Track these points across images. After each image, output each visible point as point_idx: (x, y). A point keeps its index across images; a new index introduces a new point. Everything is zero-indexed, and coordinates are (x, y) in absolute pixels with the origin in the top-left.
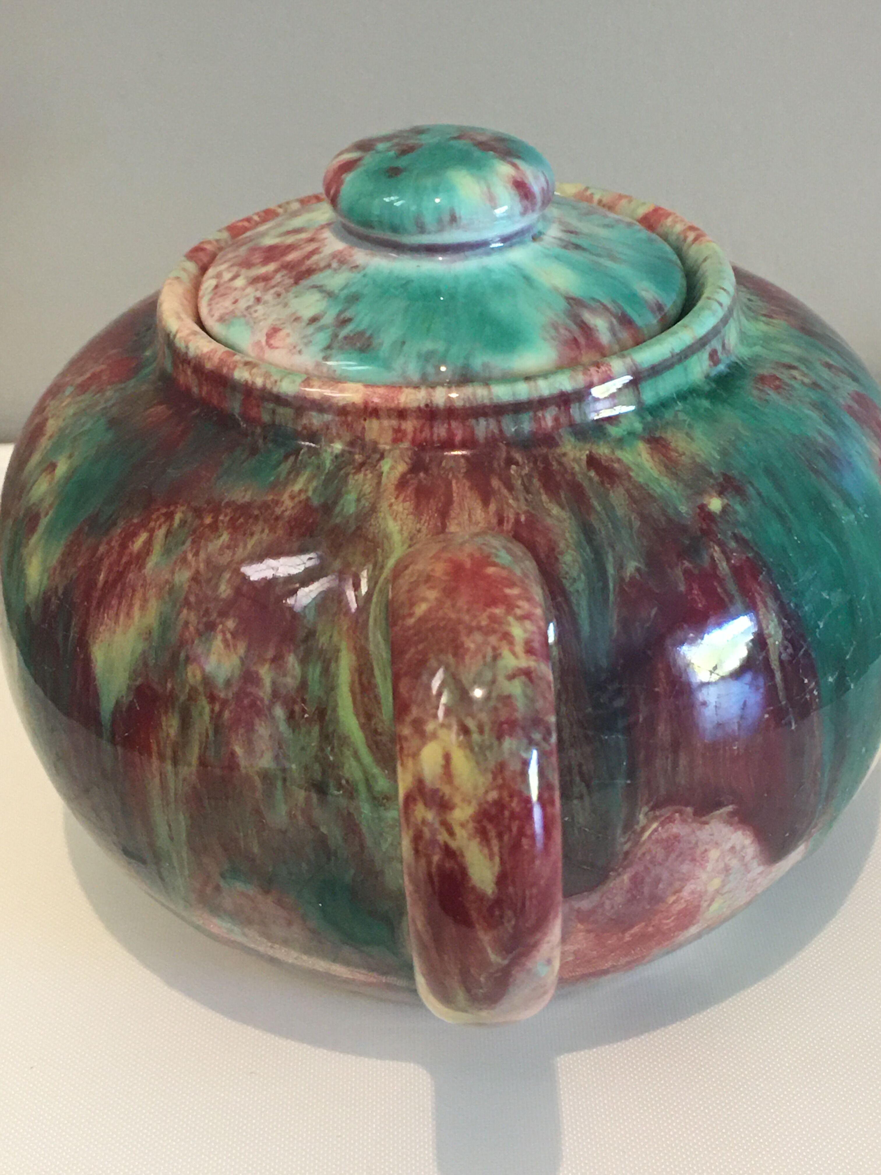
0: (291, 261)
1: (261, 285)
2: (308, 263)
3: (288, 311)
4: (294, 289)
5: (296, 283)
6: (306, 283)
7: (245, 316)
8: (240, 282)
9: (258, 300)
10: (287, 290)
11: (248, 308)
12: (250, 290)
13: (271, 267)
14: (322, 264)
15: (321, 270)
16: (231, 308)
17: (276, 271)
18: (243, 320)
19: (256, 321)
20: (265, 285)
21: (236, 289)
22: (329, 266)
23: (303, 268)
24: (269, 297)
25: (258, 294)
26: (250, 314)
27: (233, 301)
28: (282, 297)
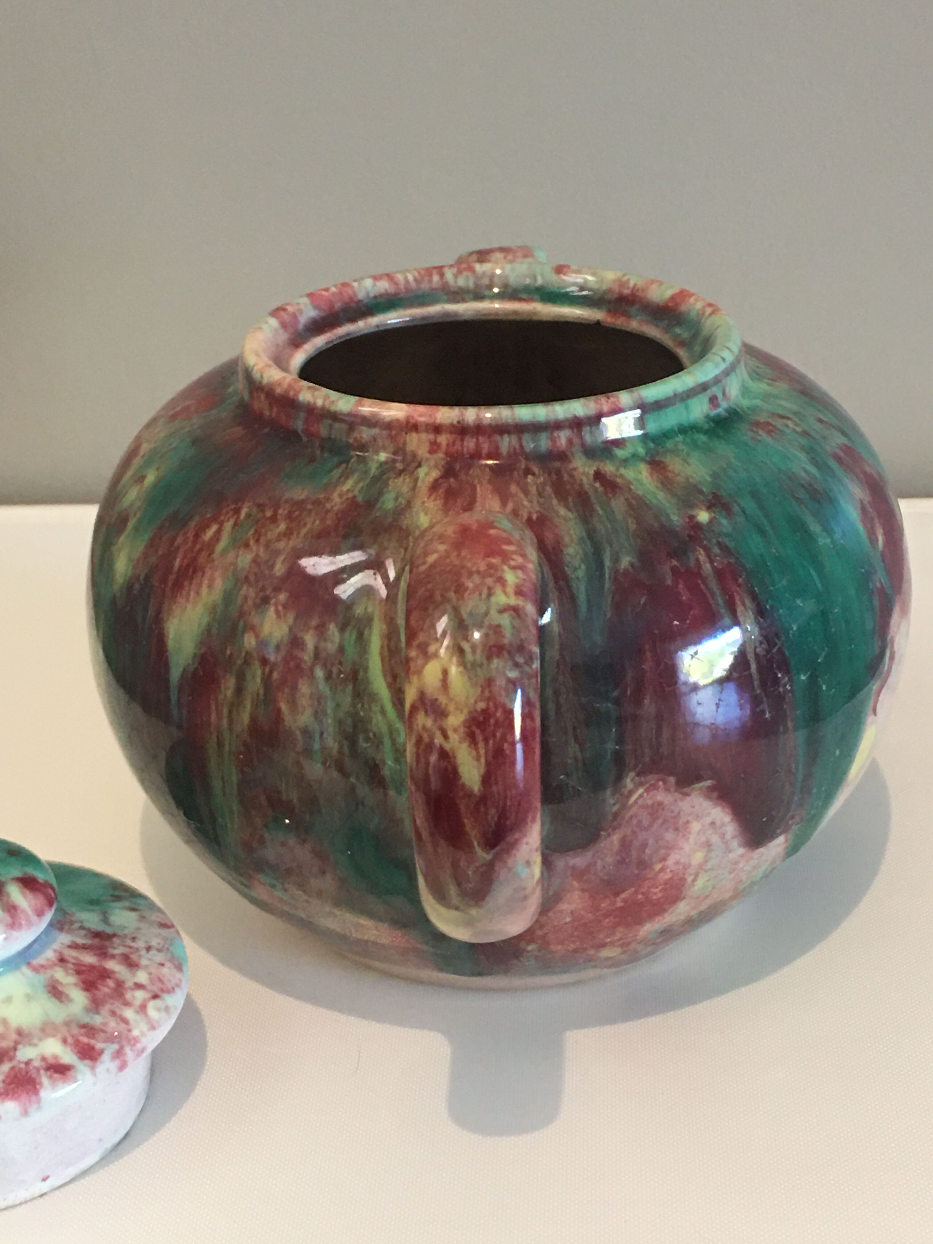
0: (95, 955)
1: (134, 957)
2: (88, 942)
3: (142, 925)
4: (120, 933)
5: (114, 935)
6: (109, 930)
7: (168, 949)
8: (142, 977)
9: (149, 949)
10: (125, 936)
11: (159, 950)
12: (144, 962)
13: (111, 965)
14: (83, 932)
15: (89, 930)
16: (168, 964)
17: (113, 957)
18: (171, 949)
19: (165, 939)
20: (132, 953)
21: (150, 974)
22: (82, 928)
23: (97, 941)
24: (140, 944)
25: (143, 952)
26: (163, 946)
27: (161, 967)
28: (134, 936)
